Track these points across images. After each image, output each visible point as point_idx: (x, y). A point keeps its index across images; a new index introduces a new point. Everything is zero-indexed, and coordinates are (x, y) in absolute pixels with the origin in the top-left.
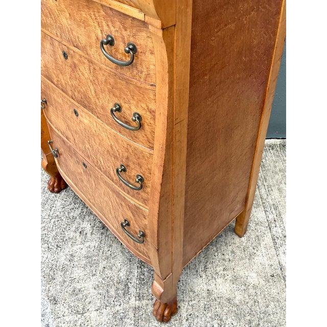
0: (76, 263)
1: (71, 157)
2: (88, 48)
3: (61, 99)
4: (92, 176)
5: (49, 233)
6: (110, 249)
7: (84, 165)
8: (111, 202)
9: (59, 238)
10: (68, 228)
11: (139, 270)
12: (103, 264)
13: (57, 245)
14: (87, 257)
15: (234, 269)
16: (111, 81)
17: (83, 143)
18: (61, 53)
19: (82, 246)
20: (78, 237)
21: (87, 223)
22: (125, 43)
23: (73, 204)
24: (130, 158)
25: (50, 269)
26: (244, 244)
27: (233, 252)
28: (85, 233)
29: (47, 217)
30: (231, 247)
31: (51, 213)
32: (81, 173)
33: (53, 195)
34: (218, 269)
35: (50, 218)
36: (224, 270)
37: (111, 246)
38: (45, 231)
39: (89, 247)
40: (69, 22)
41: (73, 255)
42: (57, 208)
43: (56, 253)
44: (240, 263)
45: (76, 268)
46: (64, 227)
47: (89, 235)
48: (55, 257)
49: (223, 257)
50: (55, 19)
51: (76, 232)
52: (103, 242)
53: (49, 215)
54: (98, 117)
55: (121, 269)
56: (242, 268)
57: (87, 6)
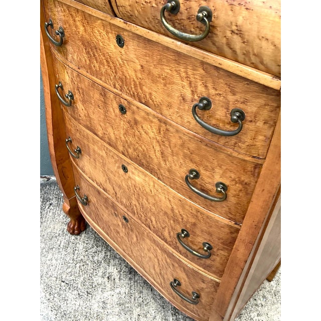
0: (110, 311)
1: (107, 208)
2: (164, 108)
3: (104, 152)
4: (135, 231)
5: (77, 279)
6: (141, 295)
7: (125, 219)
8: (158, 260)
9: (87, 284)
10: (95, 274)
11: (175, 318)
12: (137, 311)
13: (87, 292)
14: (120, 305)
15: (267, 314)
16: (192, 146)
17: (129, 199)
18: (116, 106)
19: (112, 293)
20: (107, 283)
21: (113, 268)
22: (227, 109)
23: (95, 247)
24: (199, 225)
25: (85, 317)
26: (274, 289)
27: (264, 297)
28: (112, 278)
29: (71, 262)
30: (262, 291)
31: (75, 257)
32: (119, 225)
33: (73, 237)
34: (252, 315)
35: (75, 262)
36: (258, 315)
37: (141, 292)
38: (73, 276)
39: (120, 293)
40: (139, 75)
41: (106, 302)
42: (81, 251)
43: (88, 300)
44: (272, 308)
45: (111, 316)
46: (91, 272)
47: (117, 280)
48: (88, 305)
49: (255, 302)
50: (115, 69)
51: (103, 277)
52: (132, 288)
53: (73, 260)
54: (159, 178)
55: (155, 317)
56: (275, 312)
57: (175, 60)
